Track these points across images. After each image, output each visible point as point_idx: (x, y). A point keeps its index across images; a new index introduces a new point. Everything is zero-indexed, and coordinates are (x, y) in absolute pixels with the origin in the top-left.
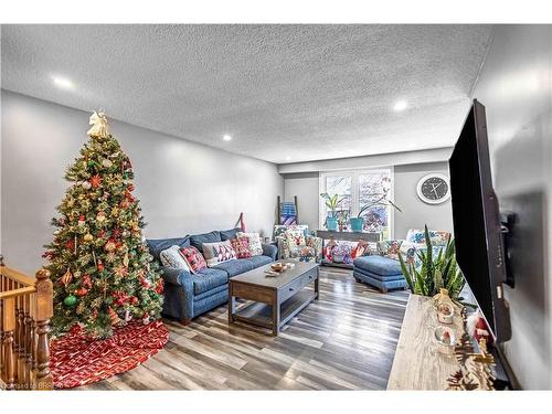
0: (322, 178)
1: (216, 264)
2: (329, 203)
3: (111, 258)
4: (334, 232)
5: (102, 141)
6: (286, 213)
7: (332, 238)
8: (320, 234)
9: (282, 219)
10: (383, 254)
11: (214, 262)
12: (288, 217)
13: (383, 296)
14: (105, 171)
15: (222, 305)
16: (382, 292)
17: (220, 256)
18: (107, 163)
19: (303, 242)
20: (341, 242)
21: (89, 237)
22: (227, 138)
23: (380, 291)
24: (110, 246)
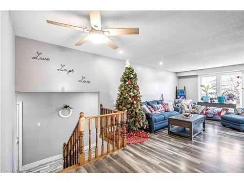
0: (199, 78)
1: (158, 113)
2: (204, 89)
3: (135, 106)
4: (207, 103)
5: (129, 69)
6: (180, 94)
7: (206, 106)
8: (199, 103)
9: (178, 97)
10: (238, 114)
11: (157, 112)
12: (181, 96)
13: (241, 133)
14: (132, 78)
15: (166, 127)
16: (240, 132)
17: (159, 110)
18: (132, 76)
19: (190, 107)
20: (212, 108)
21: (130, 99)
22: (161, 64)
23: (239, 130)
24: (135, 102)
